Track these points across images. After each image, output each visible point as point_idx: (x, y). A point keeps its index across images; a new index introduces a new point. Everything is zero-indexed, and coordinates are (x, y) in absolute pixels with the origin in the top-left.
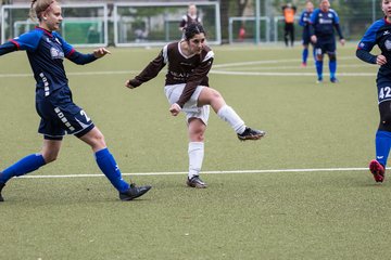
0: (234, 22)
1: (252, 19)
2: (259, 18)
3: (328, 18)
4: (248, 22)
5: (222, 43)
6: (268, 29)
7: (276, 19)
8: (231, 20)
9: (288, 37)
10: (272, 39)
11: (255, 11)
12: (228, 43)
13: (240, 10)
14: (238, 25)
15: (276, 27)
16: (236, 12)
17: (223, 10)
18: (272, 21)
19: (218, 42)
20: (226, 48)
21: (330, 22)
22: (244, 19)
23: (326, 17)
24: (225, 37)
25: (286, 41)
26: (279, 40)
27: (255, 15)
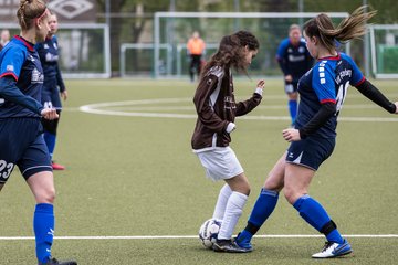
0: (127, 50)
1: (149, 46)
2: (158, 46)
3: (299, 54)
4: (145, 50)
5: (112, 77)
6: (170, 59)
7: (179, 48)
8: (124, 48)
9: (195, 70)
10: (174, 72)
11: (153, 37)
12: (119, 76)
13: (136, 35)
14: (132, 53)
15: (179, 57)
16: (131, 38)
17: (113, 35)
18: (175, 49)
19: (107, 74)
20: (117, 82)
21: (302, 58)
22: (139, 46)
23: (296, 53)
24: (115, 68)
25: (192, 74)
26: (183, 73)
27: (153, 43)
